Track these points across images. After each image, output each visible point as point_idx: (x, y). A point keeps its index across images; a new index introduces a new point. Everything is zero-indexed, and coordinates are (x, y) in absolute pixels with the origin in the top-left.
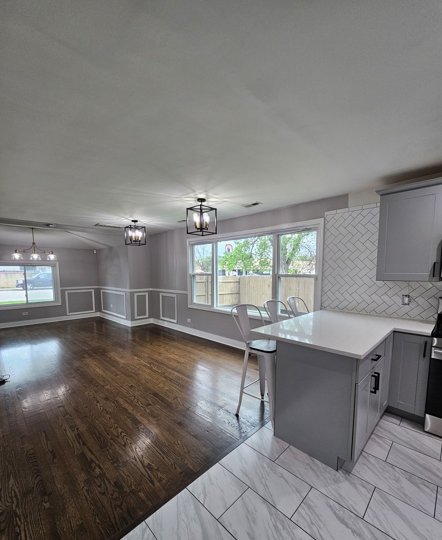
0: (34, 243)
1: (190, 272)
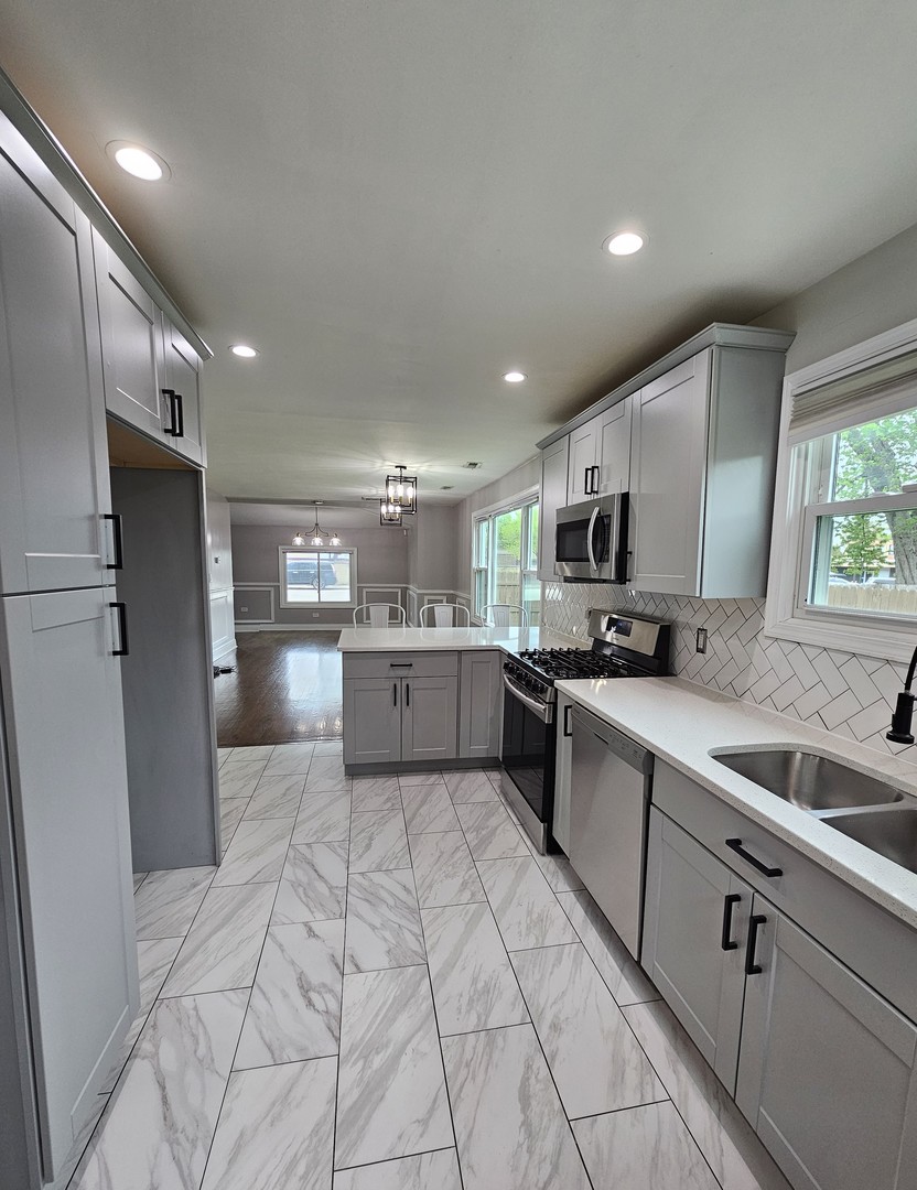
0: (317, 524)
1: (474, 565)
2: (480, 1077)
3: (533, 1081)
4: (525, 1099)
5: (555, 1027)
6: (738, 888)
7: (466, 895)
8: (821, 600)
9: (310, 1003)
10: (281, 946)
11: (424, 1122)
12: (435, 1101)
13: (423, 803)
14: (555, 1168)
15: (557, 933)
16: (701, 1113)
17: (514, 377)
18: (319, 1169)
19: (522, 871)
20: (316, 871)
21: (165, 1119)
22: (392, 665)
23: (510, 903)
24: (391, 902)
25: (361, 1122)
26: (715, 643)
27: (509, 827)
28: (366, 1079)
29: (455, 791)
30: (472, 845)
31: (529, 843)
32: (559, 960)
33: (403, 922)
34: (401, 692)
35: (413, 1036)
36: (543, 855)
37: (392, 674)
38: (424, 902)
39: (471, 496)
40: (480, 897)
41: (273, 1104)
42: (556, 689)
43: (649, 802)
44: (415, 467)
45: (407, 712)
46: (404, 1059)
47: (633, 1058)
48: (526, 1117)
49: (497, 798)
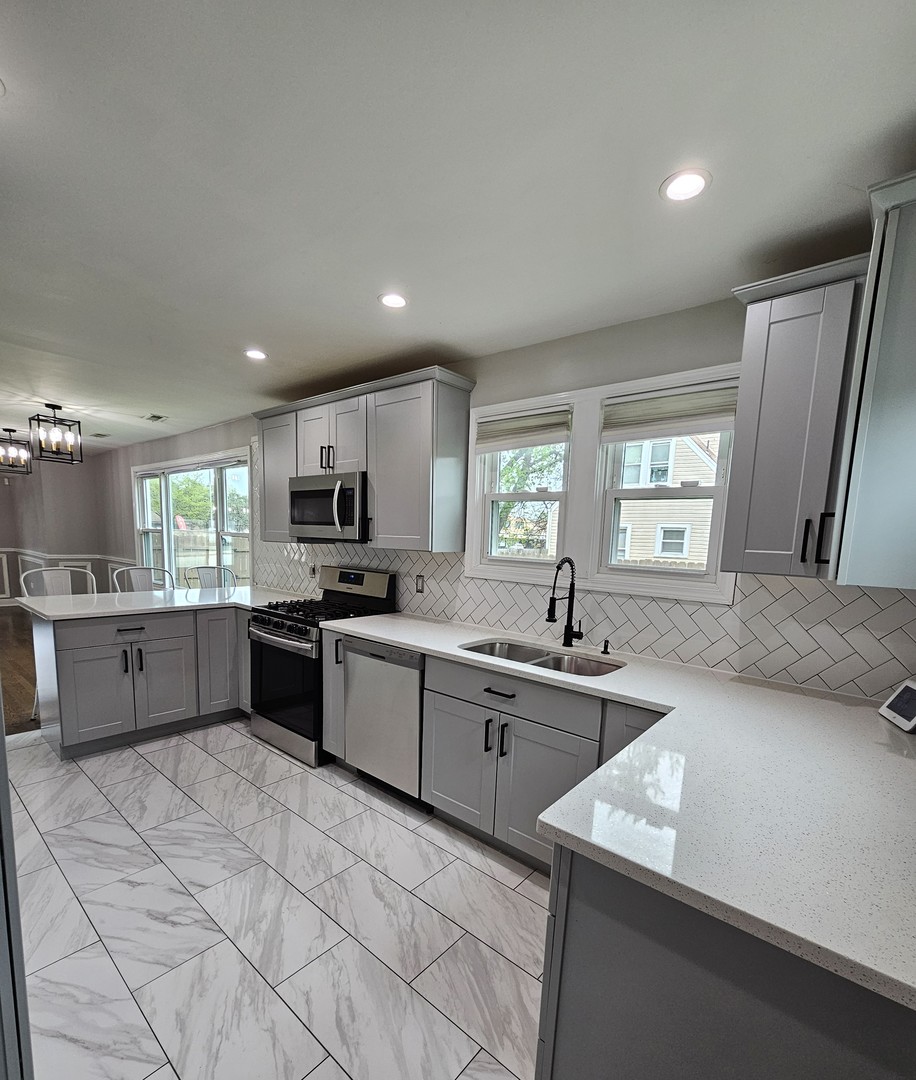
1: (139, 526)
2: (345, 899)
3: (379, 885)
4: (380, 896)
5: (378, 856)
6: (490, 714)
7: (268, 812)
8: (496, 553)
9: (174, 924)
10: (106, 904)
11: (322, 936)
12: (322, 923)
13: (177, 763)
14: (414, 914)
15: (351, 809)
16: (475, 857)
17: (256, 355)
18: (261, 993)
19: (304, 782)
20: (95, 842)
21: (87, 1048)
22: (119, 630)
23: (307, 804)
24: (201, 837)
25: (275, 958)
26: (431, 585)
27: (275, 757)
28: (262, 938)
29: (206, 745)
30: (250, 778)
31: (299, 764)
32: (362, 822)
33: (222, 845)
34: (133, 657)
35: (282, 902)
36: (314, 768)
37: (120, 639)
38: (232, 826)
39: (126, 448)
40: (280, 808)
41: (192, 987)
42: (321, 629)
43: (422, 688)
44: (71, 409)
45: (140, 678)
46: (284, 916)
47: (431, 850)
48: (385, 902)
49: (251, 742)
